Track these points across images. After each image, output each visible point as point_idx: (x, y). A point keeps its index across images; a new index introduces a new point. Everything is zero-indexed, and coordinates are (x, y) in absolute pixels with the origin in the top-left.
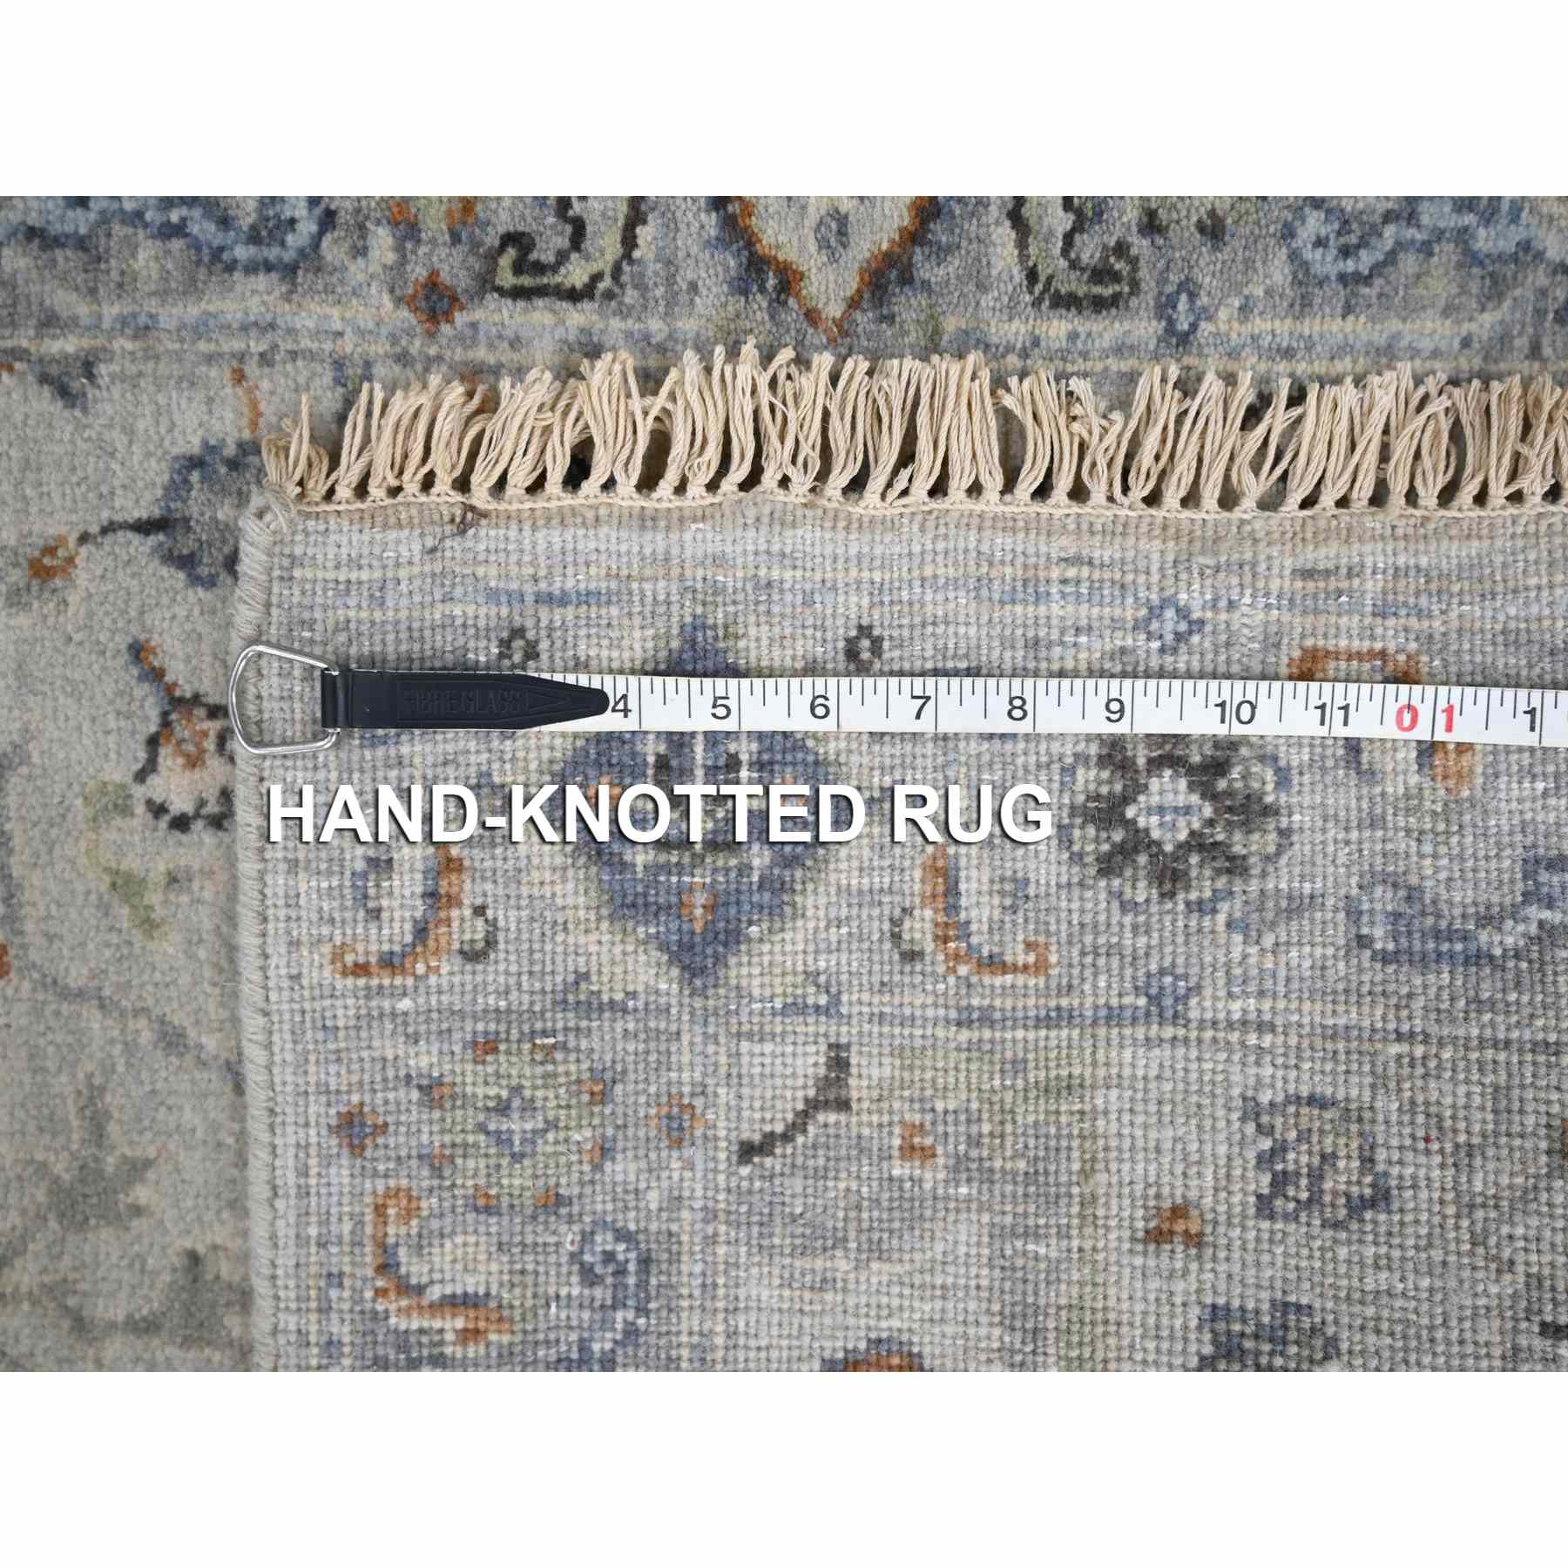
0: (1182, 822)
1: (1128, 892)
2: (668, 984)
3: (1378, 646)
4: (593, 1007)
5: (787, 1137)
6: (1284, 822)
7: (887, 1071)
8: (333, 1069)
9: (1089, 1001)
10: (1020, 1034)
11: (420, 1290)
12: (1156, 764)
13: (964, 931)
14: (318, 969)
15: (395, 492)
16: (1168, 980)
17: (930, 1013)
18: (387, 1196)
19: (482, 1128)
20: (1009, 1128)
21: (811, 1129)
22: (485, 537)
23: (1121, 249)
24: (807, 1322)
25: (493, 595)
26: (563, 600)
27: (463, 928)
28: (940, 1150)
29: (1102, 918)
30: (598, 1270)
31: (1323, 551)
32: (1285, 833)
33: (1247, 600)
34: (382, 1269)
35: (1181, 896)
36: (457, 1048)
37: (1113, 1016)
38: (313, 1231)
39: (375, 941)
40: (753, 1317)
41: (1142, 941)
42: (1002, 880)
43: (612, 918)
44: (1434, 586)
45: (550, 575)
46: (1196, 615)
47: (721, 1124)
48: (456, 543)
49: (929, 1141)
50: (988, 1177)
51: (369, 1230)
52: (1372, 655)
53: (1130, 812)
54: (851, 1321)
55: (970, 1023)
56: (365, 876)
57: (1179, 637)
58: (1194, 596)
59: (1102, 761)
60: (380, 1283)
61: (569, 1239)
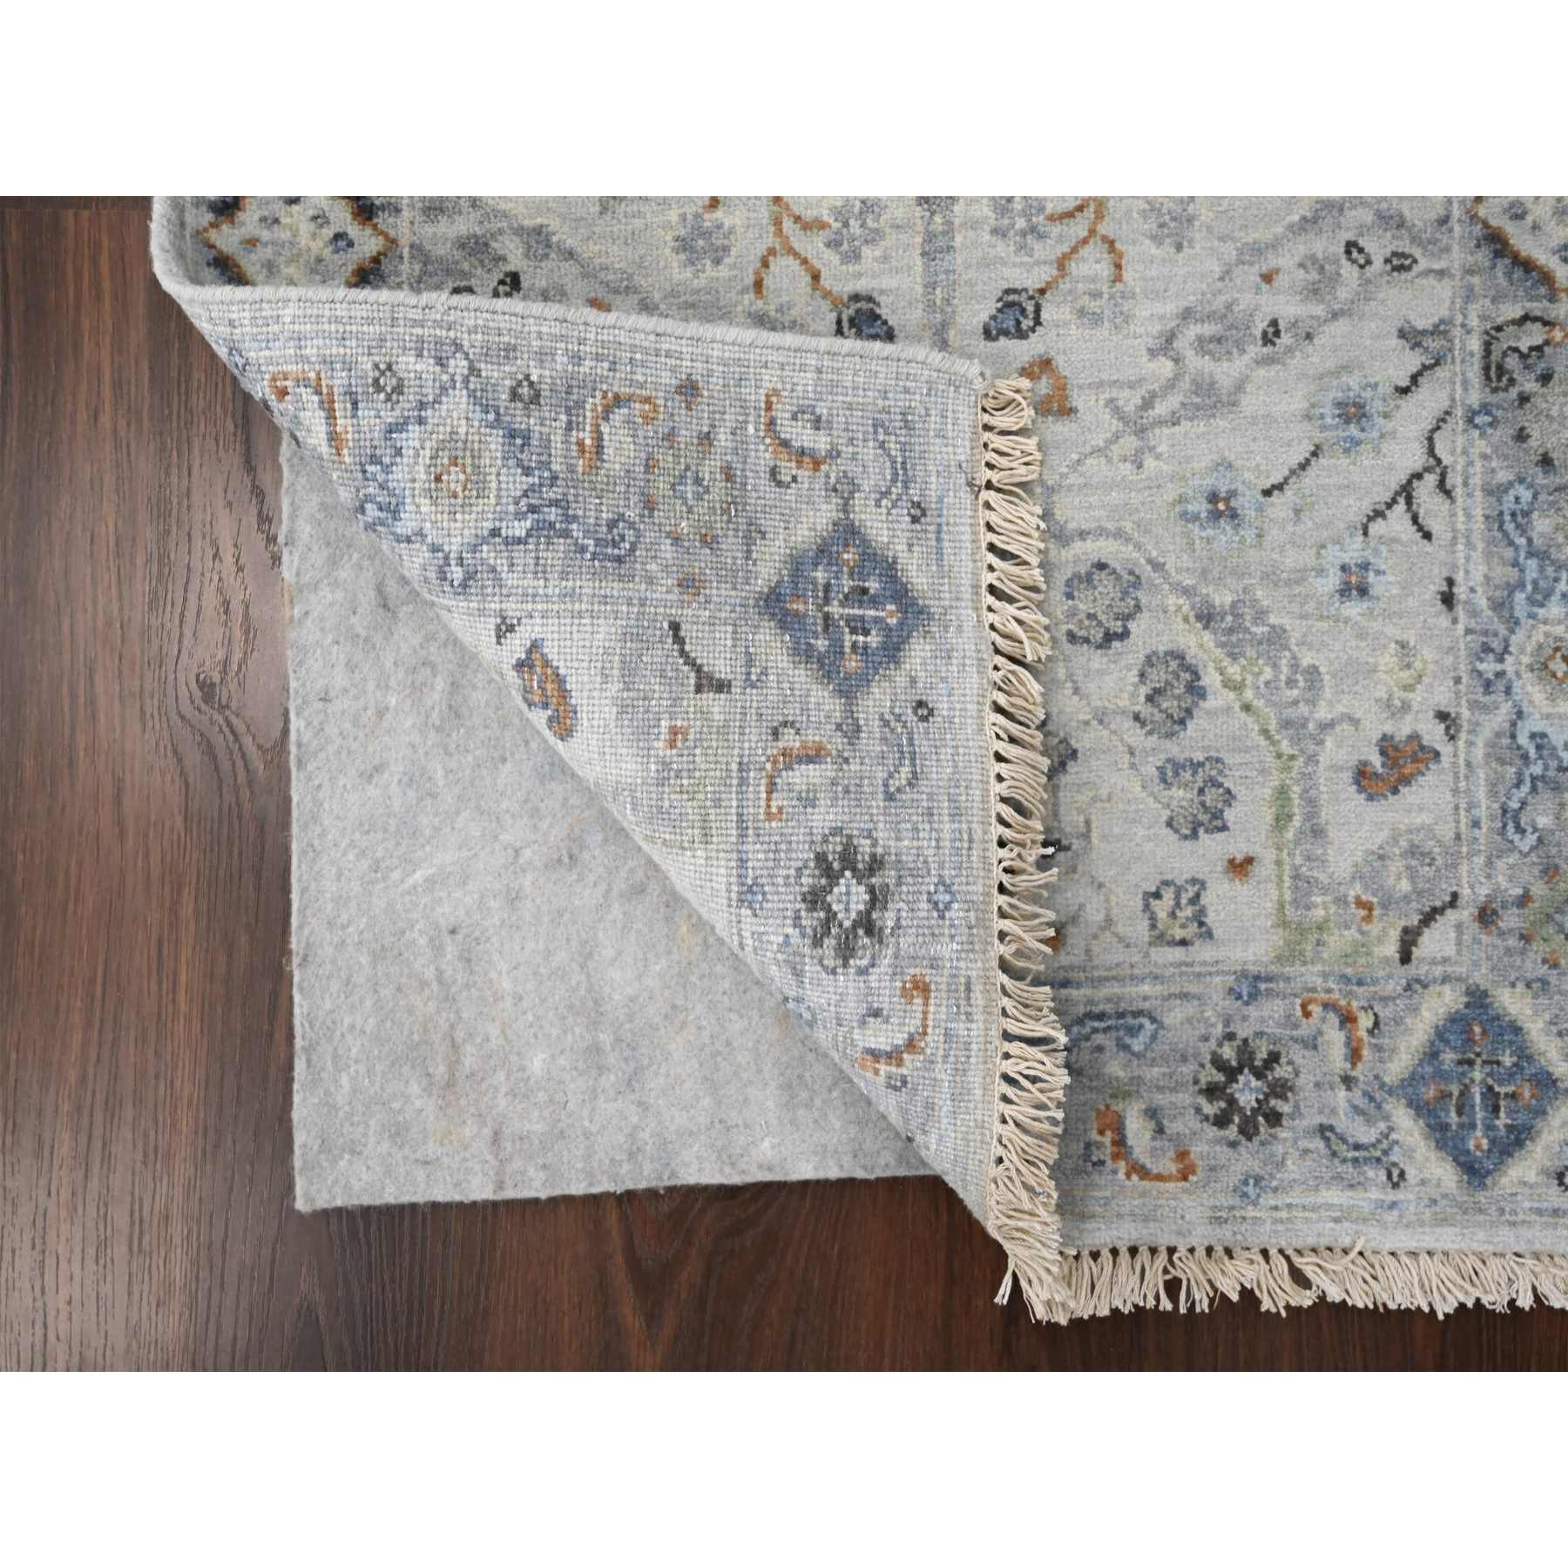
0: (841, 906)
1: (807, 872)
2: (760, 585)
3: (929, 1030)
4: (749, 541)
5: (683, 653)
6: (840, 970)
7: (717, 717)
8: (721, 381)
9: (750, 847)
10: (734, 803)
11: (606, 419)
12: (871, 890)
13: (789, 768)
14: (770, 379)
15: (985, 445)
16: (760, 897)
17: (746, 745)
18: (655, 405)
19: (687, 468)
20: (685, 796)
21: (686, 668)
22: (966, 496)
23: (1512, 381)
24: (585, 664)
25: (940, 500)
26: (939, 540)
27: (788, 469)
28: (674, 752)
29: (794, 855)
30: (615, 531)
31: (979, 996)
32: (834, 972)
33: (955, 946)
34: (617, 397)
35: (803, 906)
36: (729, 458)
37: (742, 862)
38: (638, 356)
39: (782, 414)
40: (589, 629)
41: (780, 881)
42: (815, 791)
43: (791, 555)
44: (959, 1066)
45: (949, 532)
46: (947, 915)
47: (690, 612)
48: (963, 481)
49: (679, 744)
50: (661, 782)
51: (638, 391)
52: (925, 1026)
53: (848, 874)
54: (585, 694)
55: (740, 770)
56: (813, 413)
57: (936, 903)
58: (956, 912)
59: (873, 856)
60: (610, 395)
61: (631, 514)
